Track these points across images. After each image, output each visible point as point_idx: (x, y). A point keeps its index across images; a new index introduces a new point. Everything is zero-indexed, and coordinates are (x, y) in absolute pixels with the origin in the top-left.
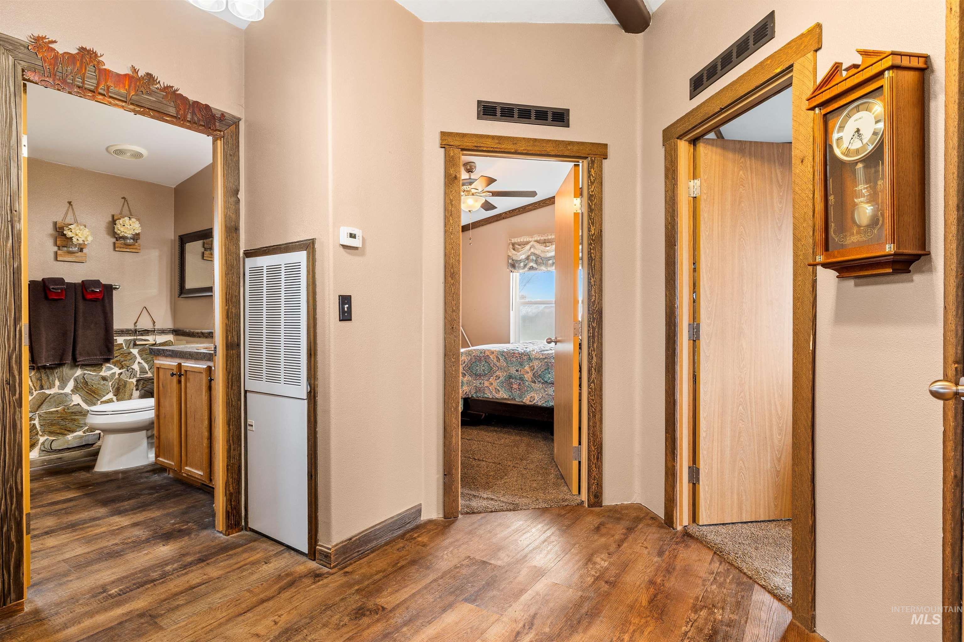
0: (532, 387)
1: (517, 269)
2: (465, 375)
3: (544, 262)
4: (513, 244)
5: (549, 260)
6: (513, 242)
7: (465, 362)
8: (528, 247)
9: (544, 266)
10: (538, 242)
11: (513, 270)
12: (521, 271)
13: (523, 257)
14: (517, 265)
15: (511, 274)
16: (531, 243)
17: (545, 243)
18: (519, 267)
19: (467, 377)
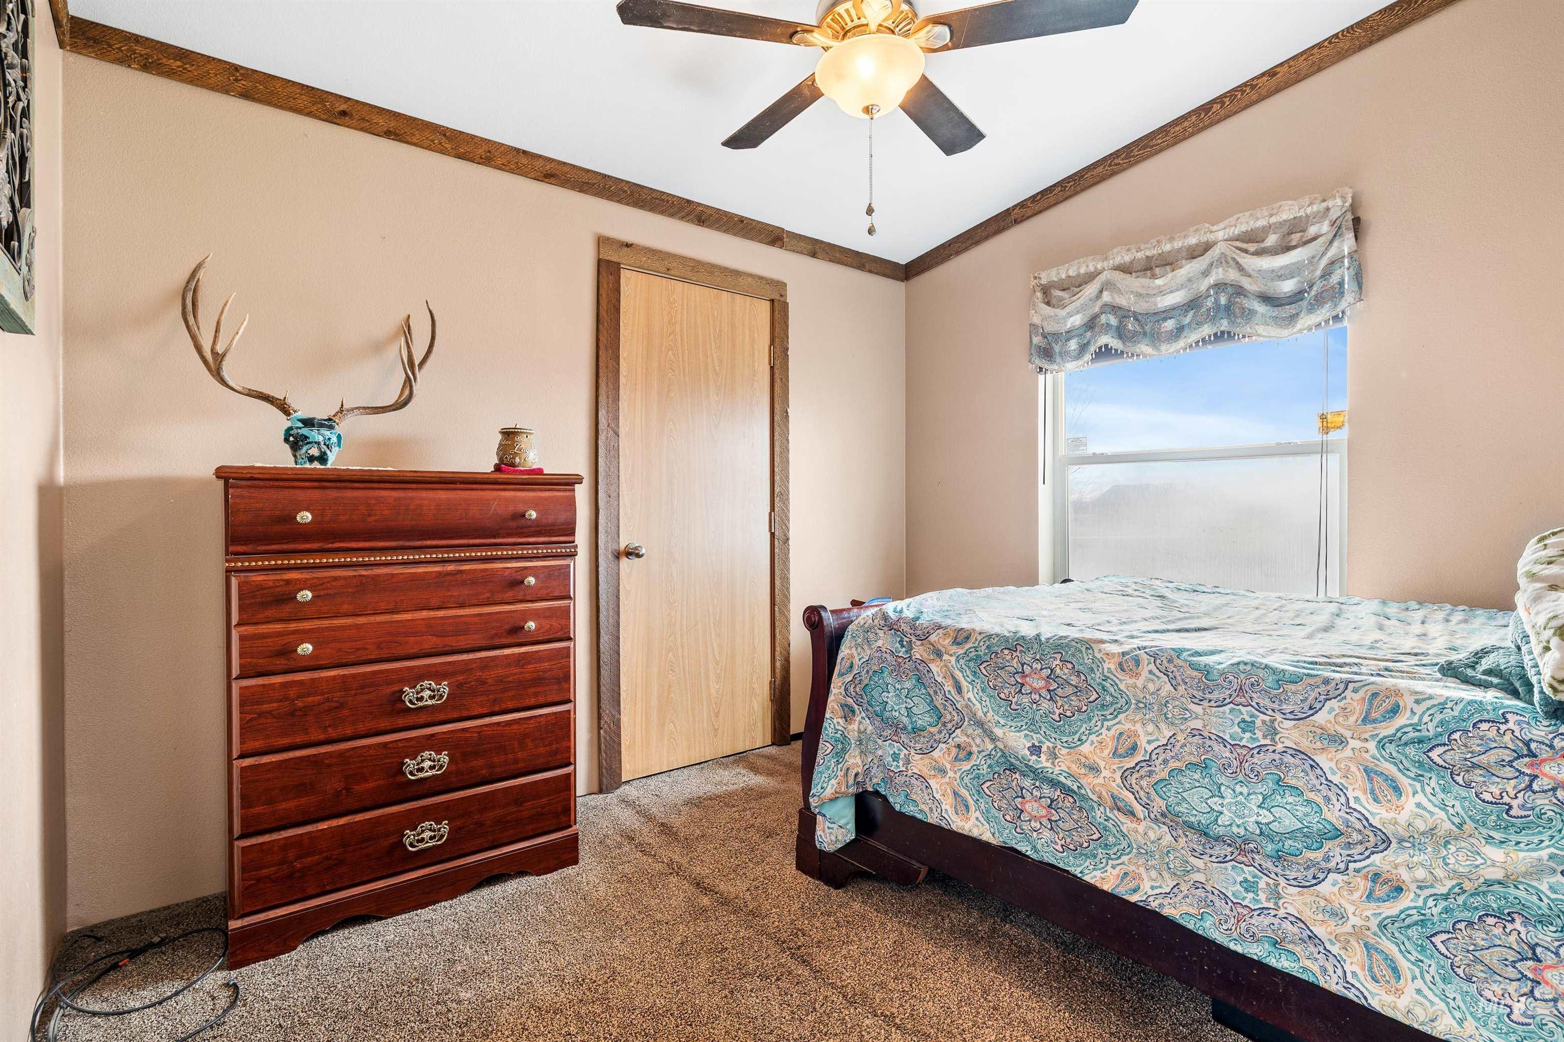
0: (1124, 836)
1: (1058, 359)
2: (853, 712)
3: (1147, 328)
4: (1046, 290)
5: (1165, 319)
6: (1044, 281)
7: (851, 667)
8: (1091, 290)
9: (1146, 341)
10: (1125, 269)
11: (1045, 366)
12: (1070, 366)
13: (1077, 320)
14: (1057, 348)
15: (1041, 377)
16: (1103, 277)
17: (1151, 269)
18: (1064, 354)
19: (858, 719)
